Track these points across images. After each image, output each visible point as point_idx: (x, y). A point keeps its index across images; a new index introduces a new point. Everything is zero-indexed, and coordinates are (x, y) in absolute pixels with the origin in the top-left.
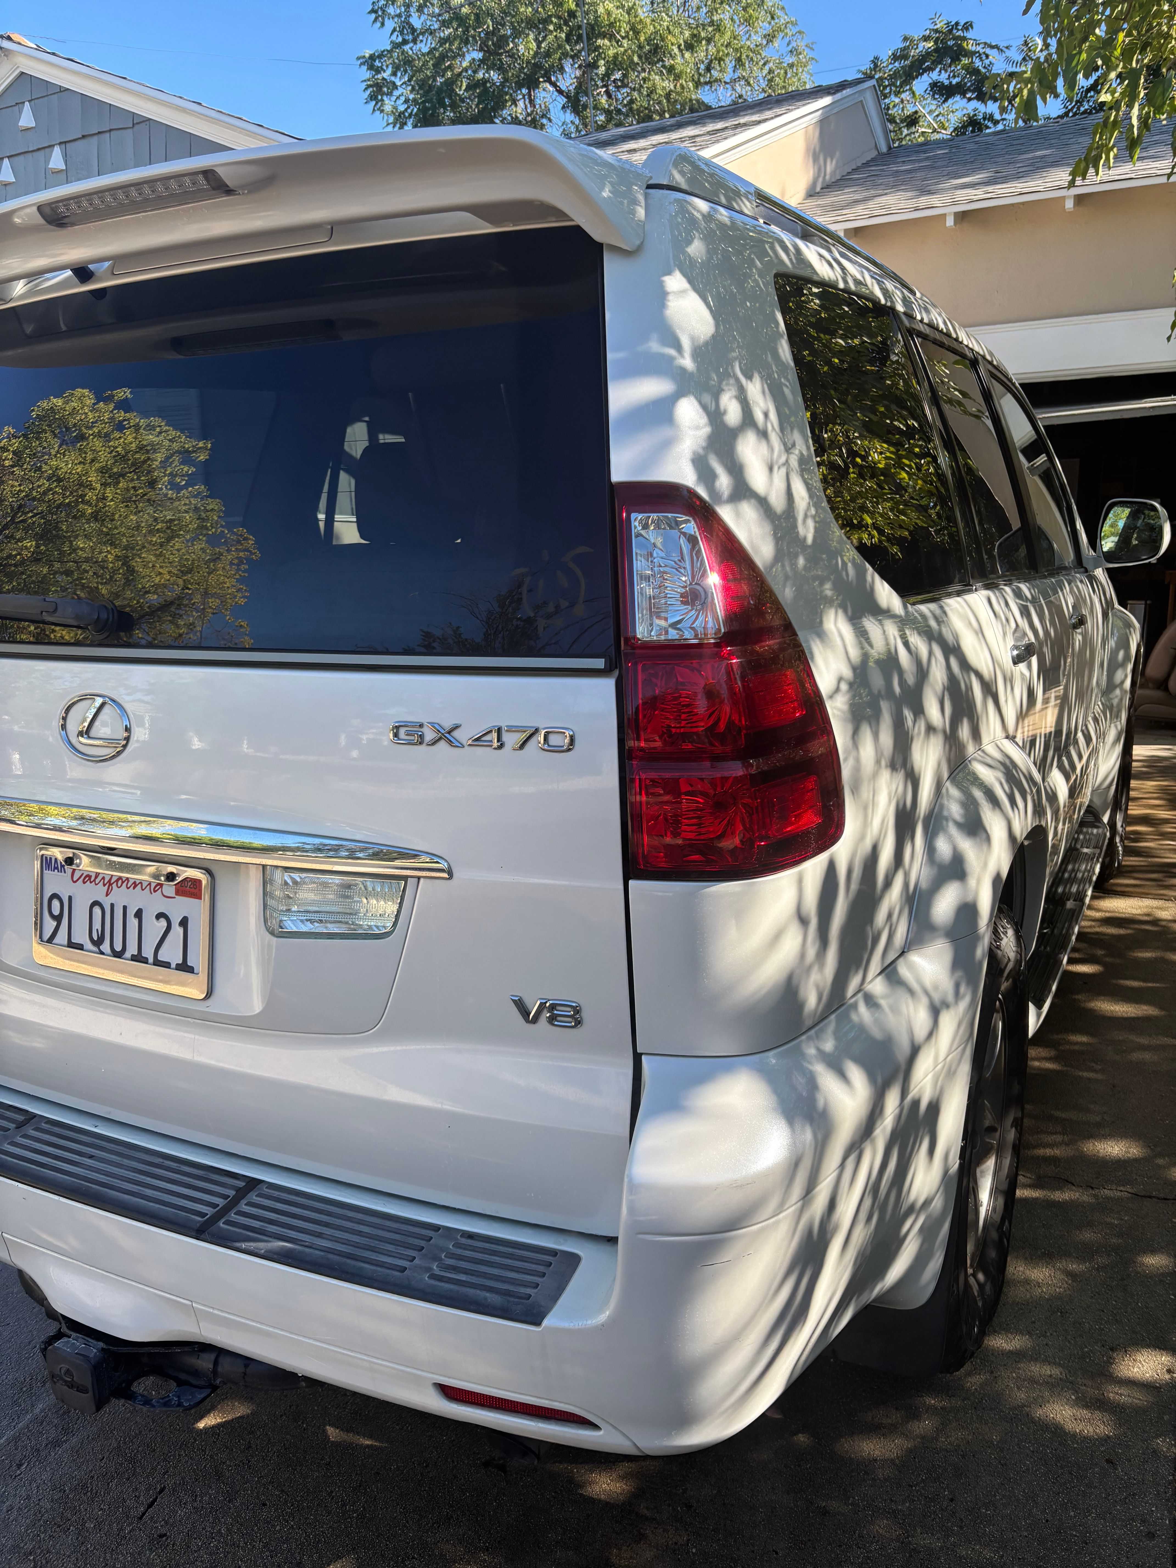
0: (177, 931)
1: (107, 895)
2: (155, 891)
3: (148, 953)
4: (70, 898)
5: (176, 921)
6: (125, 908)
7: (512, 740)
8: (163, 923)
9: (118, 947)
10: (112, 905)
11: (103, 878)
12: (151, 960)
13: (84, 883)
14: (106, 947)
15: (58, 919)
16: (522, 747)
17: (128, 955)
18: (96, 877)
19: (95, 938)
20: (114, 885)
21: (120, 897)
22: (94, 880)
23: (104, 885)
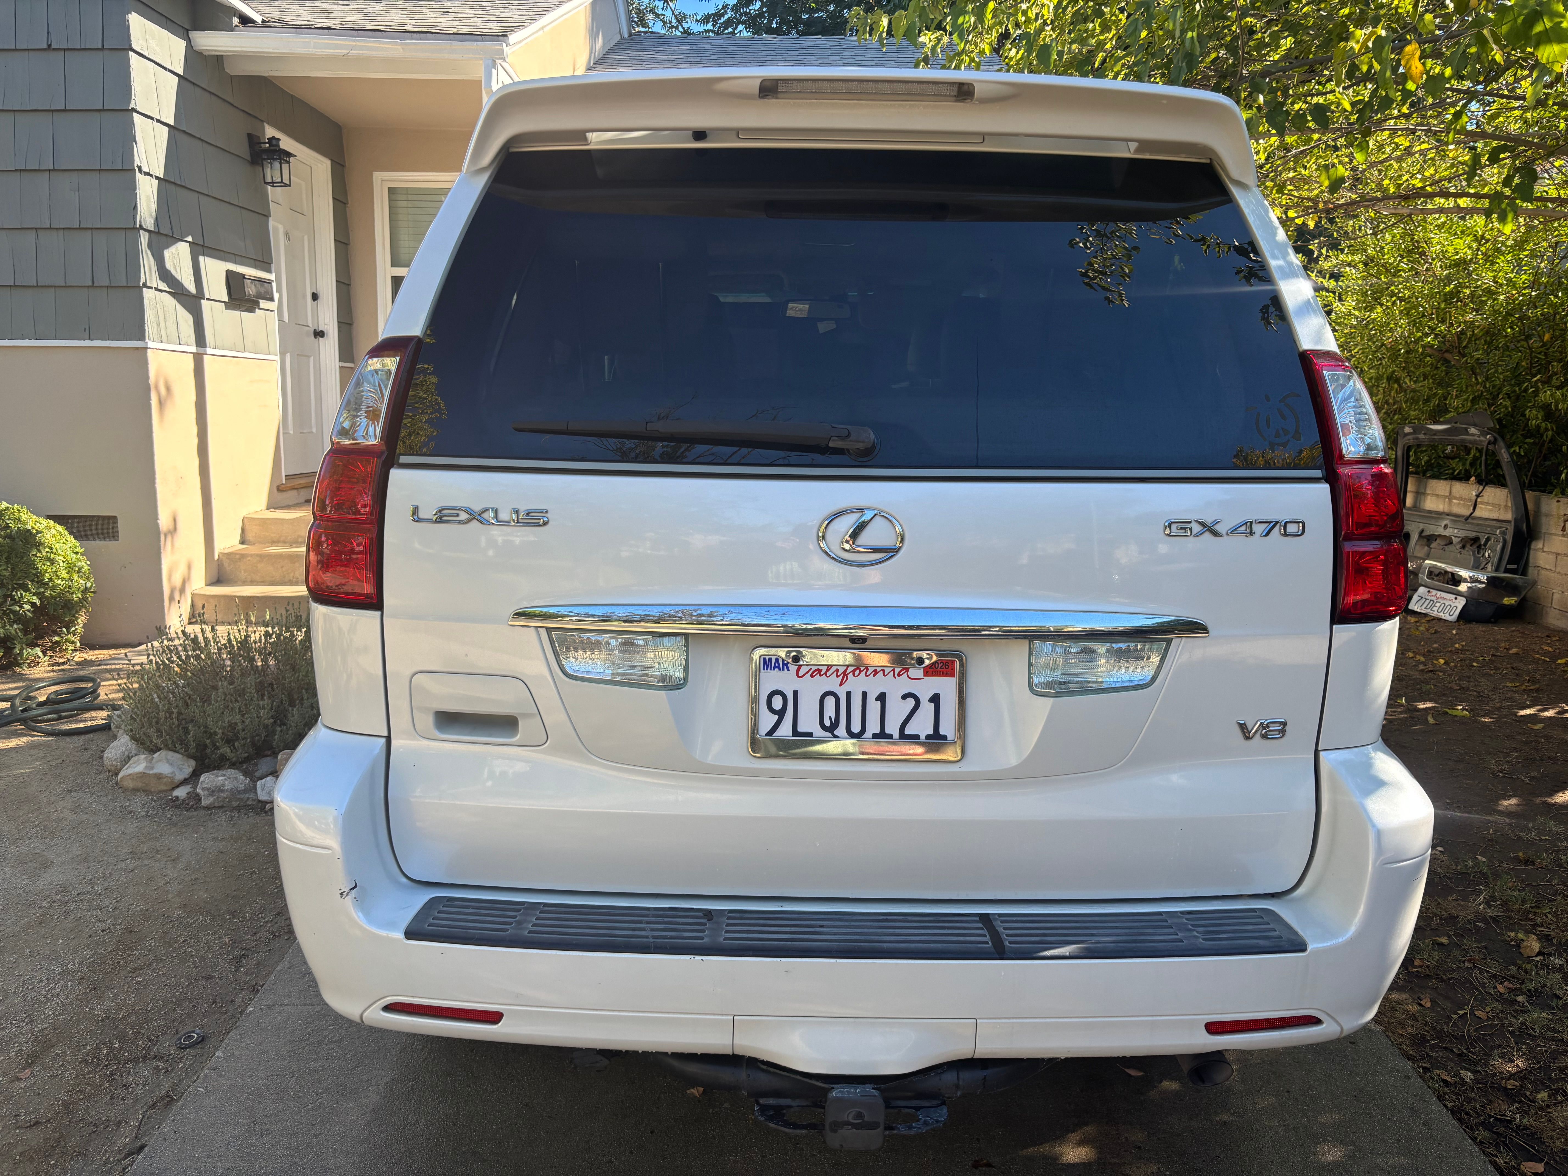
0: (927, 708)
1: (841, 684)
2: (899, 675)
3: (893, 729)
4: (796, 693)
5: (924, 698)
6: (864, 694)
7: (1259, 529)
8: (911, 702)
9: (856, 728)
10: (849, 694)
11: (837, 670)
12: (896, 735)
13: (812, 676)
14: (841, 731)
15: (781, 713)
16: (1268, 534)
17: (868, 734)
18: (828, 670)
19: (827, 723)
20: (850, 676)
21: (857, 685)
22: (826, 673)
23: (838, 676)
